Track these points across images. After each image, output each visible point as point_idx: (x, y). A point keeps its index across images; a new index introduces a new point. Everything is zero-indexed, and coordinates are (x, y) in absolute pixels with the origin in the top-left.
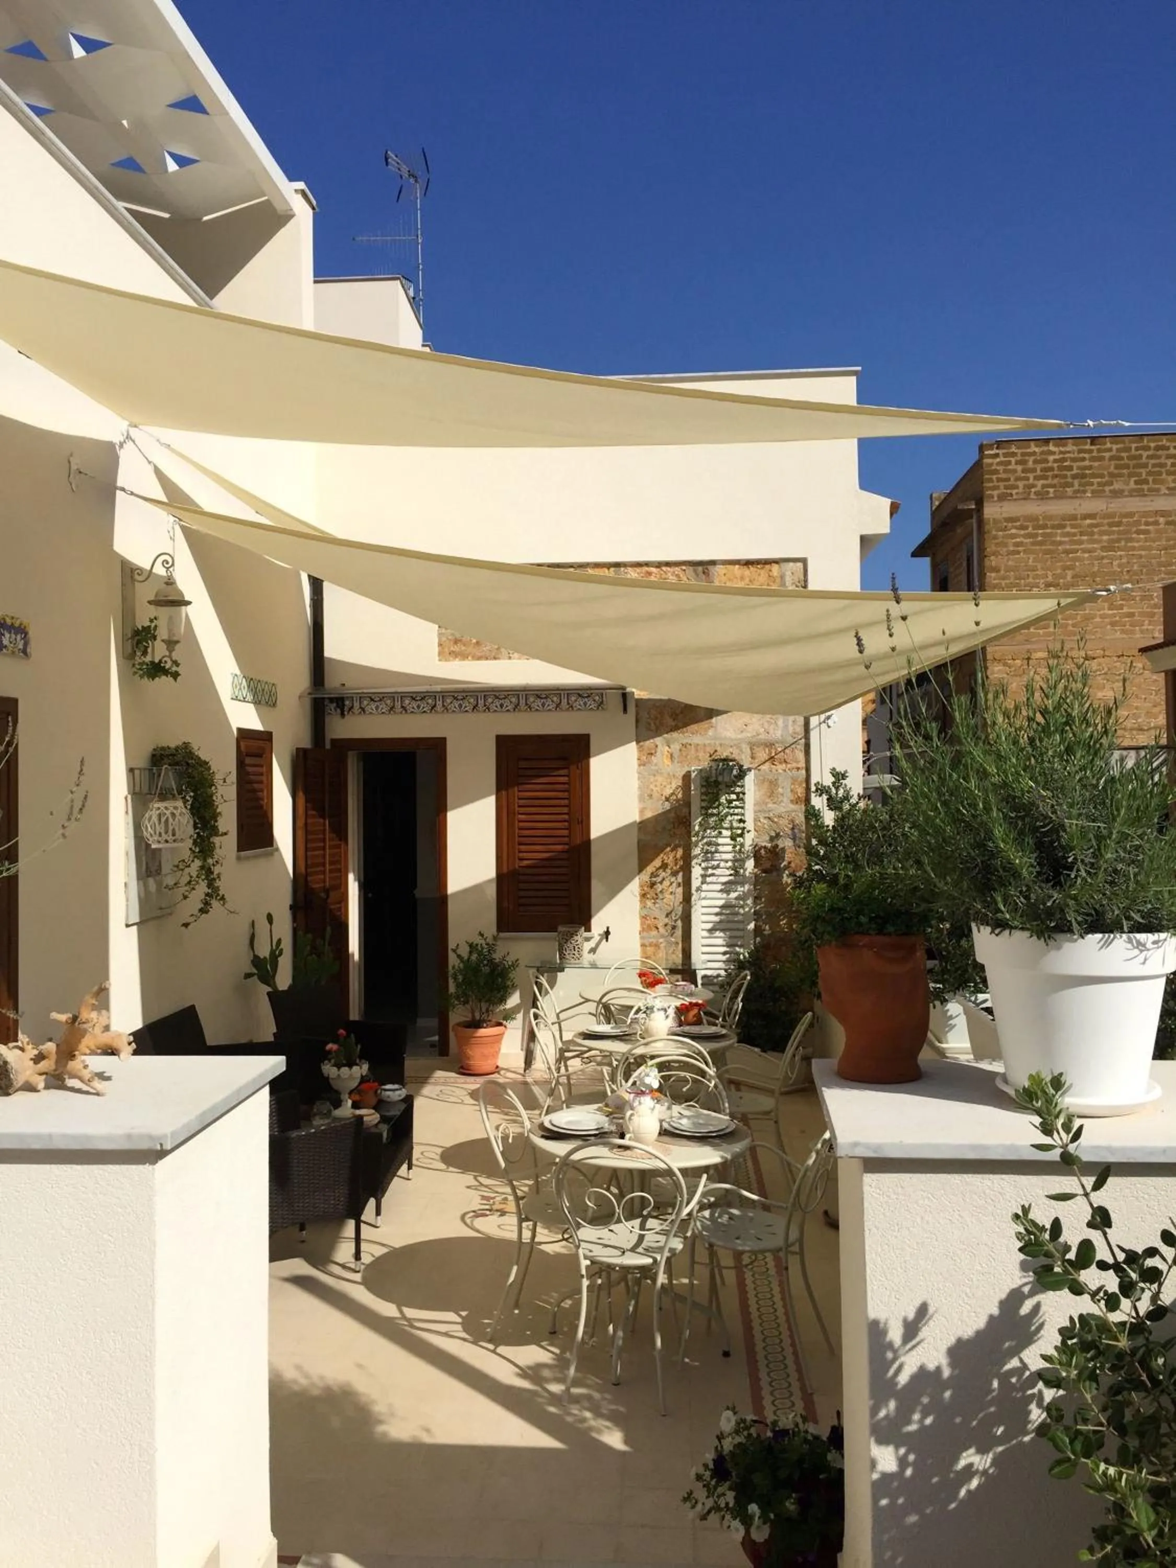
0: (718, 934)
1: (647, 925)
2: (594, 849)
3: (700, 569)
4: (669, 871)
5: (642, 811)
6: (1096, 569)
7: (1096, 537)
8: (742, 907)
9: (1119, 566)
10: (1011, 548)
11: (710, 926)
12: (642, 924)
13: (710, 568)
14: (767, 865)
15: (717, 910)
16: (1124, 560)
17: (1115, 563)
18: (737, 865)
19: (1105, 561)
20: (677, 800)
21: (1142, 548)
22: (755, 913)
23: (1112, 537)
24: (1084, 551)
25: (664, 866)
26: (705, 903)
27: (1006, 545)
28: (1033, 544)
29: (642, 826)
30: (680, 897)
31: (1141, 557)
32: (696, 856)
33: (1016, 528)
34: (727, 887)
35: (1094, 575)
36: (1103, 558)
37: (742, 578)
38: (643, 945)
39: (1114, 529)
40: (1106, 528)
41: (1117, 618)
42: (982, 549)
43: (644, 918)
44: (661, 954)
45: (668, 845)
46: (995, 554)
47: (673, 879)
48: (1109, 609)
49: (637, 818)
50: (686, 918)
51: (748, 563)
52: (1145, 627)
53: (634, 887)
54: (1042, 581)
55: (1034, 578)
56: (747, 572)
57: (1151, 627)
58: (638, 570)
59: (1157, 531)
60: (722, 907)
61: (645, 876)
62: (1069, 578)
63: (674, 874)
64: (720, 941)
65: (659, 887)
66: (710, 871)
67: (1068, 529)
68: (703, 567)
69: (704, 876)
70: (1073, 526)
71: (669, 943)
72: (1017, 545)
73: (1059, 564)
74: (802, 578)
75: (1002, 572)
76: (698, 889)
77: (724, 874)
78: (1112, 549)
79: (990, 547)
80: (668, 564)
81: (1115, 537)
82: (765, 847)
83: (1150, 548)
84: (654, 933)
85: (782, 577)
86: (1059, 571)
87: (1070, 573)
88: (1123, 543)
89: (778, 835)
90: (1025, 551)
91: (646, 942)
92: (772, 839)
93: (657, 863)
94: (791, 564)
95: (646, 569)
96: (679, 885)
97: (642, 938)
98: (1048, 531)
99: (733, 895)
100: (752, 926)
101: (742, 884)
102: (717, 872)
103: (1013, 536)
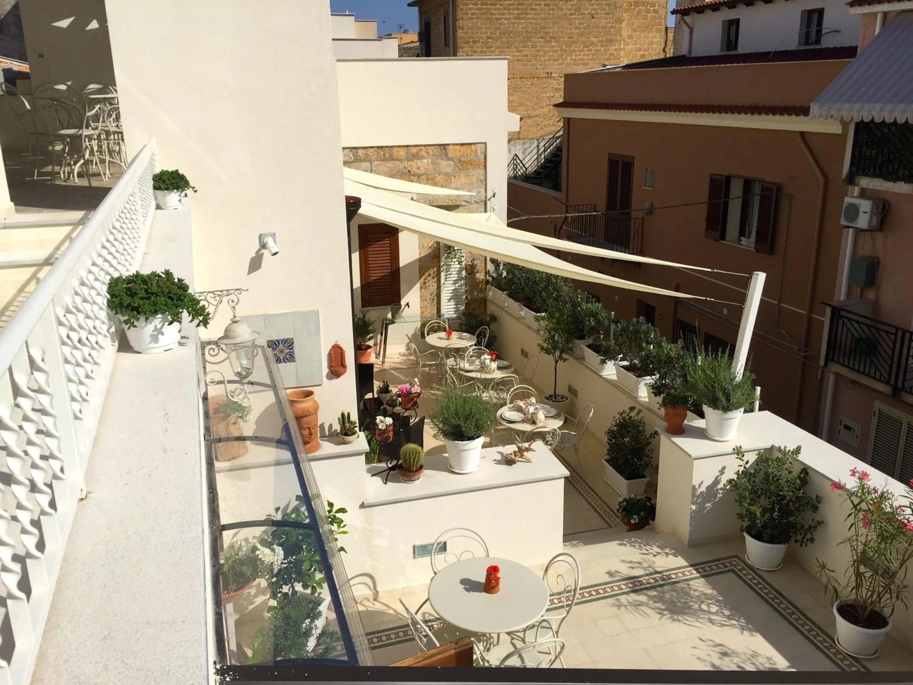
0: (452, 301)
1: (423, 299)
2: (401, 271)
3: (442, 147)
4: (431, 277)
5: (420, 253)
6: (511, 29)
7: (511, 11)
8: (461, 289)
9: (522, 28)
10: (470, 16)
11: (449, 298)
12: (421, 299)
13: (447, 147)
14: (470, 272)
15: (451, 291)
16: (524, 25)
17: (520, 26)
18: (459, 272)
19: (515, 25)
20: (434, 248)
21: (533, 18)
22: (466, 291)
23: (519, 12)
24: (506, 19)
25: (429, 275)
26: (446, 289)
27: (467, 14)
28: (481, 14)
29: (420, 259)
30: (436, 287)
31: (532, 23)
32: (443, 271)
33: (473, 4)
34: (455, 282)
35: (510, 33)
36: (514, 23)
37: (460, 151)
38: (421, 307)
39: (520, 7)
40: (516, 6)
41: (520, 58)
42: (455, 16)
43: (421, 297)
44: (429, 310)
45: (431, 267)
46: (462, 19)
47: (433, 280)
48: (517, 52)
49: (417, 257)
50: (439, 296)
51: (463, 144)
52: (533, 62)
53: (418, 285)
54: (484, 36)
55: (481, 34)
56: (462, 148)
57: (535, 62)
58: (416, 148)
59: (541, 9)
60: (453, 290)
61: (422, 280)
62: (498, 34)
63: (433, 278)
64: (453, 303)
65: (427, 284)
66: (448, 276)
67: (498, 6)
68: (444, 146)
69: (446, 278)
70: (500, 5)
71: (431, 306)
72: (473, 14)
73: (493, 26)
74: (484, 151)
75: (465, 30)
76: (444, 284)
77: (454, 277)
78: (519, 19)
79: (459, 15)
80: (429, 145)
81: (520, 11)
82: (469, 265)
83: (537, 19)
84: (426, 302)
85: (476, 151)
86: (493, 30)
87: (498, 31)
88: (524, 15)
89: (474, 259)
90: (476, 18)
91: (422, 306)
92: (471, 261)
93: (427, 274)
94: (480, 145)
95: (420, 148)
96: (435, 282)
97: (421, 304)
98: (488, 7)
99: (457, 285)
100: (464, 297)
101: (461, 280)
102: (451, 276)
103: (471, 9)
